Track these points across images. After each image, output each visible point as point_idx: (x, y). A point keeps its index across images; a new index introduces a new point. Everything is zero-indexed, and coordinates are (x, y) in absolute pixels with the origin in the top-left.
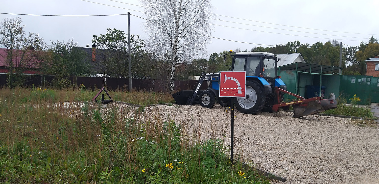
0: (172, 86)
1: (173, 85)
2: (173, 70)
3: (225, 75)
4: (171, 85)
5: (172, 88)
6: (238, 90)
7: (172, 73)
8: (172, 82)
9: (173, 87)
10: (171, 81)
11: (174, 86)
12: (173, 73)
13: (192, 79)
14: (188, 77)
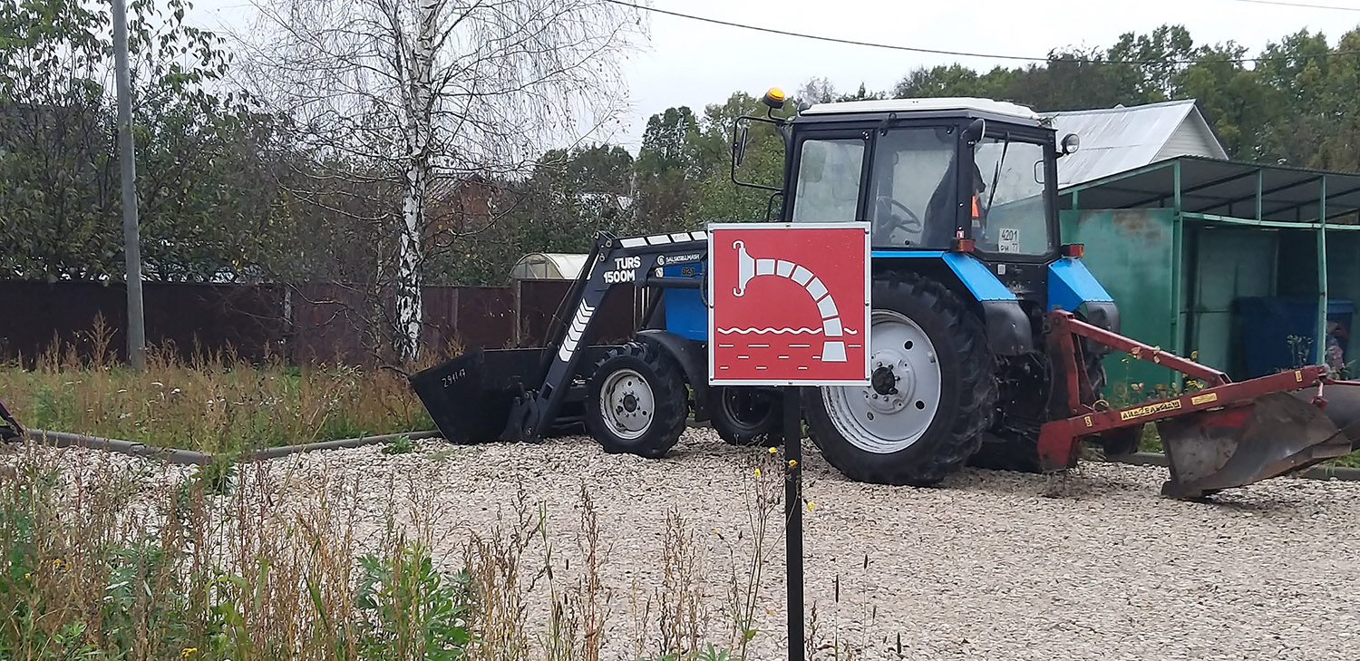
0: (408, 322)
1: (414, 315)
2: (411, 221)
3: (742, 250)
4: (405, 316)
5: (407, 337)
6: (823, 338)
7: (405, 237)
8: (410, 300)
9: (413, 328)
10: (403, 293)
11: (425, 326)
12: (412, 243)
13: (538, 274)
14: (509, 260)
